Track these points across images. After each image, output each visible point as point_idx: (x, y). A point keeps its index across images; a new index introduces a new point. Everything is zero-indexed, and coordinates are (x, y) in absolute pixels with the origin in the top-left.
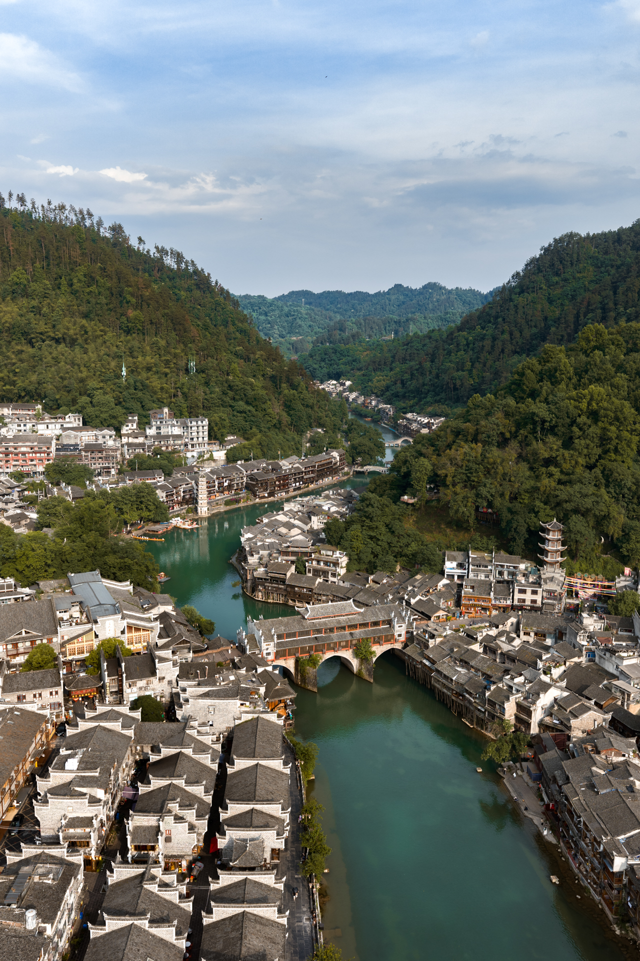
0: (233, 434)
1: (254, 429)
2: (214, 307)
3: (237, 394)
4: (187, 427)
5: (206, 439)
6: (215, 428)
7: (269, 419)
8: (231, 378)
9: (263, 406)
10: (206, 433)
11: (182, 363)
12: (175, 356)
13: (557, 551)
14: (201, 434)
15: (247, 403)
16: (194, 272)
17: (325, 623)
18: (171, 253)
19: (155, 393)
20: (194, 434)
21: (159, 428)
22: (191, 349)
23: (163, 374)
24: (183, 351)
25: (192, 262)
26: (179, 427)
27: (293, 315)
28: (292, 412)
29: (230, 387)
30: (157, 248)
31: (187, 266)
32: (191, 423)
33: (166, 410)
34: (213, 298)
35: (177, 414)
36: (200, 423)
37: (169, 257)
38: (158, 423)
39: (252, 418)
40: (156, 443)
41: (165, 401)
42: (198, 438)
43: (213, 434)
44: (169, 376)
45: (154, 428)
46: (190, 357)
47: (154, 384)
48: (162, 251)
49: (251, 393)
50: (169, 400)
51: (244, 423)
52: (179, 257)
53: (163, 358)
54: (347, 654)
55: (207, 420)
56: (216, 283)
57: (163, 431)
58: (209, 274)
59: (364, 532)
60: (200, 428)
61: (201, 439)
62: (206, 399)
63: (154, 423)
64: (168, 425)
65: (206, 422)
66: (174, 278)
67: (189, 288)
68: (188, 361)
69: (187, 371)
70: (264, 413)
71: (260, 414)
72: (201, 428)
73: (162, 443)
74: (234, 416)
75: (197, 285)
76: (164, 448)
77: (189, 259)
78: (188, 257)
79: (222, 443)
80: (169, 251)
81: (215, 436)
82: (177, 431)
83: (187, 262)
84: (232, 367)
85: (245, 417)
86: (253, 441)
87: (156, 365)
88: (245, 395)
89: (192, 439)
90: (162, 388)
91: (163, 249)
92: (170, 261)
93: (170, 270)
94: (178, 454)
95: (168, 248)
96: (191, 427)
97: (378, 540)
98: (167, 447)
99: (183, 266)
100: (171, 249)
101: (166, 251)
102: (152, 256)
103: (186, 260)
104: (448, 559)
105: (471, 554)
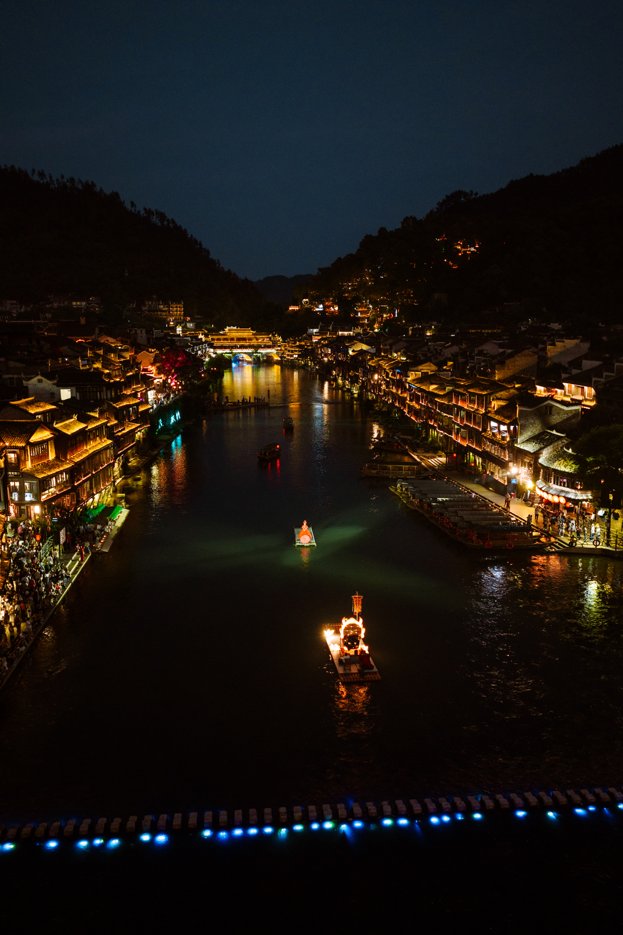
0: (201, 315)
1: (215, 312)
4: (169, 306)
5: (182, 314)
10: (182, 311)
11: (165, 270)
12: (160, 265)
14: (178, 311)
16: (174, 227)
20: (174, 311)
21: (150, 306)
22: (171, 262)
23: (152, 275)
24: (165, 262)
25: (173, 220)
26: (164, 305)
29: (199, 286)
30: (145, 209)
31: (169, 223)
36: (177, 304)
37: (155, 217)
38: (150, 302)
42: (177, 313)
44: (156, 277)
45: (147, 306)
46: (170, 266)
48: (149, 212)
50: (156, 290)
52: (162, 216)
53: (152, 266)
58: (186, 230)
63: (147, 304)
65: (182, 303)
69: (169, 275)
72: (178, 307)
77: (170, 219)
78: (169, 216)
79: (193, 318)
80: (155, 212)
83: (168, 220)
87: (147, 270)
91: (150, 210)
92: (155, 219)
93: (155, 225)
96: (172, 307)
99: (166, 223)
100: (156, 210)
101: (152, 211)
102: (142, 216)
103: (168, 219)
104: (309, 328)
105: (321, 324)
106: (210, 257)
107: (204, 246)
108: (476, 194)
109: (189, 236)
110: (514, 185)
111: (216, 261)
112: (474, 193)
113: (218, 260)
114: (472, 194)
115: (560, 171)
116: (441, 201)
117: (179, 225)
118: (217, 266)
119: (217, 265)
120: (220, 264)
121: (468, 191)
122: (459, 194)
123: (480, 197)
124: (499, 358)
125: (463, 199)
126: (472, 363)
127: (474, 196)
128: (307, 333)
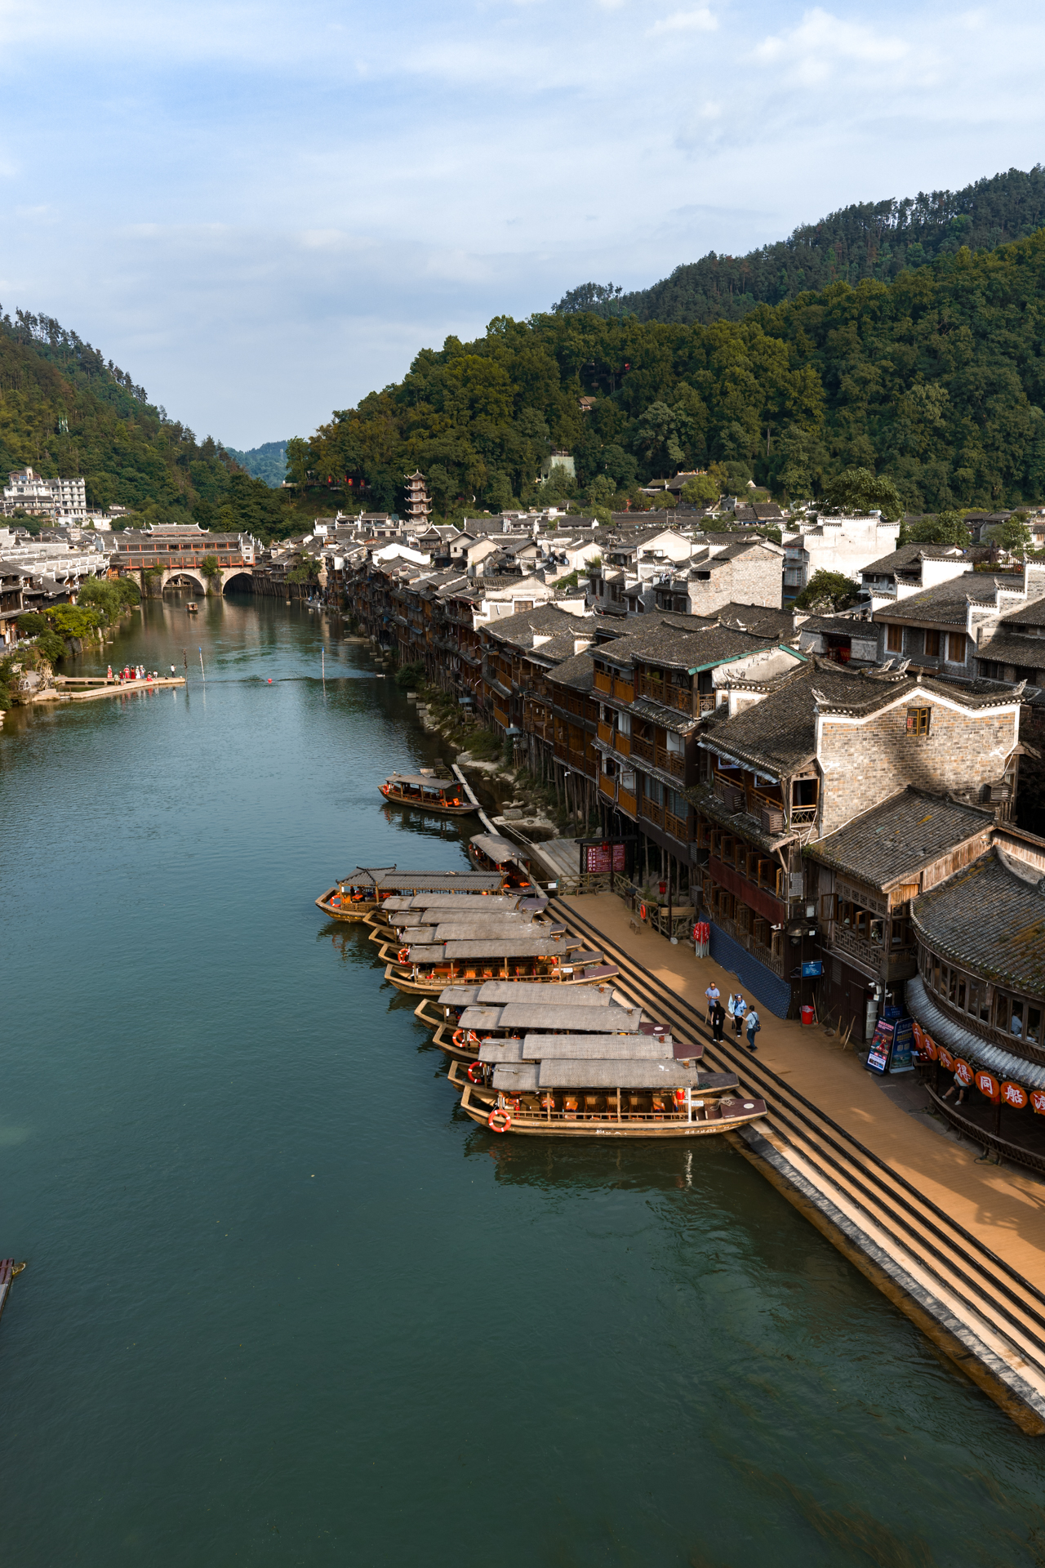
0: (120, 504)
1: (148, 499)
2: (107, 394)
3: (125, 460)
4: (58, 487)
5: (84, 504)
6: (95, 491)
7: (170, 490)
8: (116, 441)
9: (161, 474)
10: (83, 497)
11: (51, 421)
12: (40, 412)
13: (422, 502)
14: (76, 497)
15: (139, 470)
16: (76, 347)
17: (169, 541)
18: (42, 322)
19: (14, 451)
20: (68, 497)
21: (21, 490)
22: (61, 405)
23: (25, 432)
24: (51, 407)
25: (73, 333)
26: (47, 488)
27: (265, 471)
28: (201, 488)
29: (115, 450)
30: (19, 313)
31: (66, 340)
32: (62, 483)
33: (29, 471)
34: (105, 382)
35: (44, 473)
36: (74, 483)
37: (38, 328)
38: (20, 483)
39: (146, 487)
40: (18, 505)
41: (28, 462)
42: (73, 502)
43: (92, 498)
44: (32, 435)
45: (15, 489)
46: (60, 414)
47: (11, 442)
48: (27, 319)
49: (143, 458)
50: (33, 460)
51: (135, 492)
52: (52, 326)
53: (24, 414)
54: (195, 574)
55: (83, 480)
56: (111, 364)
57: (27, 493)
58: (99, 351)
59: (235, 511)
60: (74, 492)
61: (76, 504)
62: (83, 460)
63: (14, 483)
64: (32, 486)
65: (82, 482)
66: (46, 355)
67: (69, 368)
68: (58, 419)
69: (57, 431)
70: (161, 483)
71: (157, 484)
72: (75, 490)
73: (26, 505)
74: (121, 483)
75: (81, 365)
76: (28, 512)
77: (68, 331)
78: (66, 325)
79: (106, 512)
80: (38, 318)
81: (95, 503)
82: (44, 492)
83: (64, 333)
84: (118, 428)
85: (136, 486)
86: (148, 511)
87: (14, 421)
88: (136, 462)
89: (65, 503)
90: (23, 447)
91: (28, 315)
92: (38, 332)
93: (40, 343)
94: (47, 519)
95: (35, 313)
96: (63, 488)
97: (250, 517)
98: (32, 510)
99: (60, 339)
100: (40, 315)
101: (34, 317)
102: (13, 326)
103: (64, 331)
104: (318, 524)
105: (340, 515)
106: (148, 402)
107: (134, 383)
108: (619, 290)
109: (106, 363)
110: (683, 275)
111: (159, 410)
112: (615, 288)
113: (162, 407)
114: (611, 290)
115: (761, 249)
116: (559, 303)
117: (85, 344)
118: (161, 419)
119: (161, 417)
120: (165, 415)
121: (604, 284)
122: (588, 290)
123: (625, 297)
124: (694, 566)
125: (595, 299)
126: (632, 579)
127: (614, 293)
128: (313, 534)
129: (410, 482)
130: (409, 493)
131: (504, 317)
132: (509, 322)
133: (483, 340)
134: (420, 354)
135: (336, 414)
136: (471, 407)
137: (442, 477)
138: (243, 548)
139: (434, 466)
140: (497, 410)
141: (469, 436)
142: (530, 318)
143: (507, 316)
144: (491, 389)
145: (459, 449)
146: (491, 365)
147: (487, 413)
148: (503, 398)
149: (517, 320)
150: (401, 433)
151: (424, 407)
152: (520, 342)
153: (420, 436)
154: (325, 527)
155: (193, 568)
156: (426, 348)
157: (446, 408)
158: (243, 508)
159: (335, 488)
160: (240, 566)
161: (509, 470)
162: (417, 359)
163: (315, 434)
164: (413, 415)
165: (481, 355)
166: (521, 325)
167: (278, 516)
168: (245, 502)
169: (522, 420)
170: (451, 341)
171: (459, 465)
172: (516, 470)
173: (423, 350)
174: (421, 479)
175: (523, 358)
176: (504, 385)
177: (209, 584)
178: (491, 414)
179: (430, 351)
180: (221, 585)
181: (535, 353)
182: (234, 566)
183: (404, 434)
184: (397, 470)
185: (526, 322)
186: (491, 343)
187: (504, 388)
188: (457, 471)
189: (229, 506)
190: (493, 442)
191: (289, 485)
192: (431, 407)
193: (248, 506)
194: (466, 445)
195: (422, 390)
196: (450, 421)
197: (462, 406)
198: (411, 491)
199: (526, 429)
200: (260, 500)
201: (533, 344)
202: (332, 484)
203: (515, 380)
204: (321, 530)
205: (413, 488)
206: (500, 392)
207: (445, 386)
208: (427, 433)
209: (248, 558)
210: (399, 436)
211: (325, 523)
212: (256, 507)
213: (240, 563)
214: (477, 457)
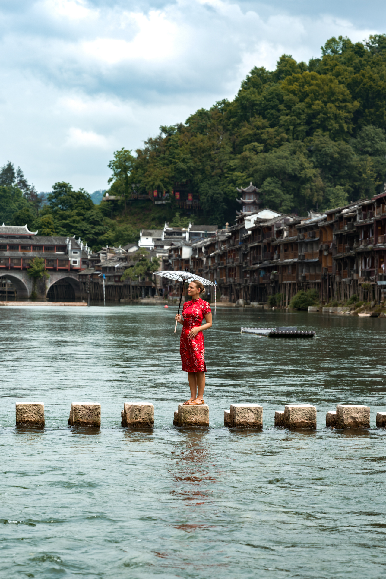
104: (143, 235)
105: (166, 227)
128: (137, 245)
129: (242, 194)
130: (240, 206)
131: (340, 38)
132: (347, 44)
133: (318, 60)
134: (253, 72)
135: (164, 129)
136: (308, 122)
137: (277, 191)
138: (71, 253)
139: (269, 179)
140: (336, 126)
141: (305, 151)
142: (368, 40)
143: (344, 37)
144: (329, 105)
145: (296, 163)
146: (331, 81)
147: (325, 129)
148: (343, 114)
149: (354, 42)
150: (234, 147)
151: (259, 121)
152: (360, 62)
153: (254, 149)
154: (150, 239)
155: (19, 269)
156: (259, 66)
157: (282, 122)
158: (65, 219)
159: (160, 202)
160: (66, 271)
161: (347, 187)
162: (249, 78)
163: (143, 147)
164: (246, 130)
165: (319, 73)
166: (359, 46)
167: (100, 228)
168: (67, 213)
169: (362, 137)
170: (285, 61)
171: (294, 178)
172: (353, 187)
173: (256, 68)
174: (254, 192)
175: (363, 75)
176: (344, 101)
177: (34, 287)
178: (330, 130)
179: (262, 70)
180: (46, 288)
181: (376, 71)
182: (60, 270)
183: (237, 149)
184: (229, 183)
185: (364, 43)
186: (329, 62)
187: (343, 104)
188: (293, 185)
189: (51, 215)
190: (332, 158)
191: (112, 197)
192: (266, 122)
193: (69, 216)
194: (303, 159)
195: (256, 105)
196: (285, 136)
197: (299, 121)
198: (244, 204)
199: (366, 146)
200: (82, 211)
201: (374, 63)
202: (158, 199)
203: (354, 98)
204: (146, 242)
205: (246, 201)
206: (339, 108)
207: (282, 101)
208: (261, 147)
209: (75, 262)
210: (231, 150)
211: (150, 235)
212: (78, 218)
213: (67, 267)
214: (314, 171)
